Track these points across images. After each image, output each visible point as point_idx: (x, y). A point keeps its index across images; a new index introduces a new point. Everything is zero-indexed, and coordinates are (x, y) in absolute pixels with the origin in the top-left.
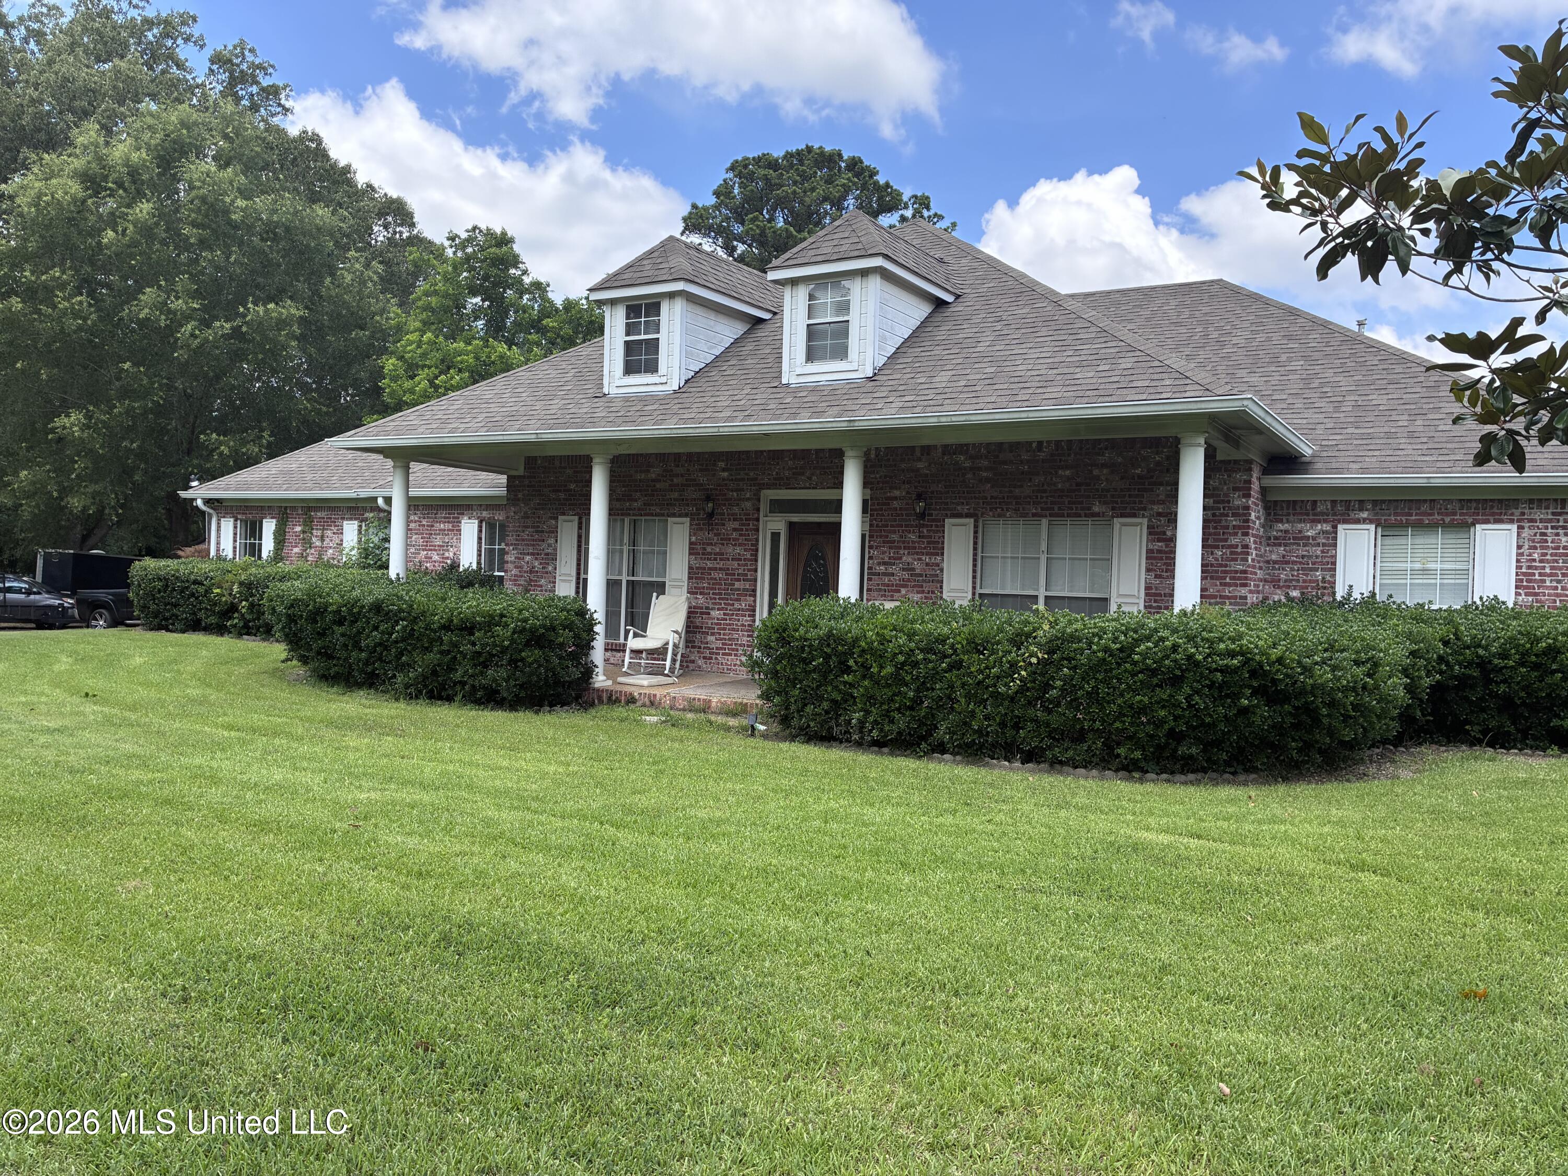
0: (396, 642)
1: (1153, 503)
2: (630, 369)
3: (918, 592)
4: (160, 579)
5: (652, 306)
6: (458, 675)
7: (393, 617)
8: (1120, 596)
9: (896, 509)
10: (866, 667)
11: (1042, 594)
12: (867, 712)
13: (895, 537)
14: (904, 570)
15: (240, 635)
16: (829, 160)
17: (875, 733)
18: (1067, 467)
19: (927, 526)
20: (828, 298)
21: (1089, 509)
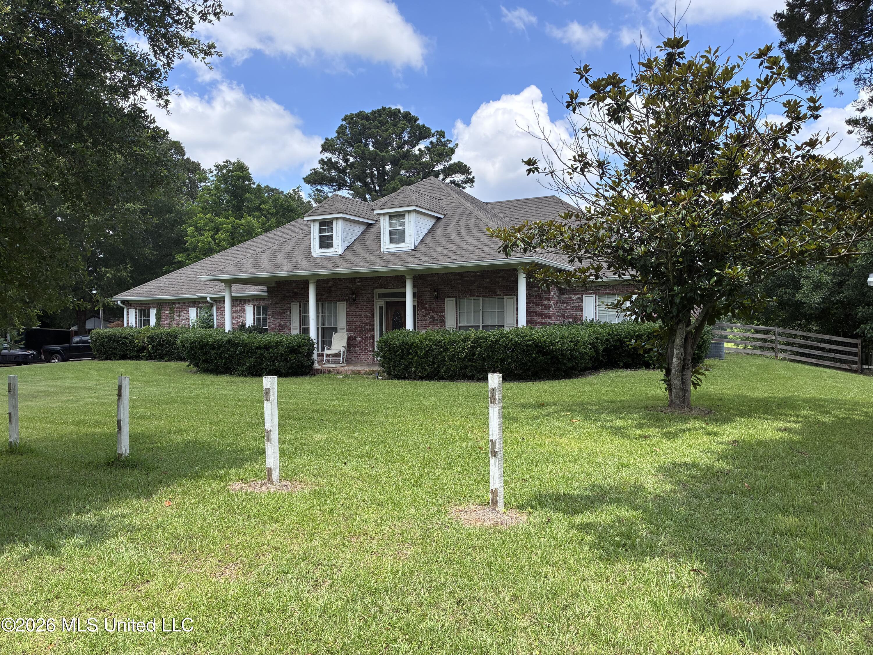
0: (238, 355)
2: (322, 246)
3: (436, 327)
4: (106, 337)
5: (330, 222)
6: (263, 366)
7: (236, 346)
8: (507, 324)
9: (427, 295)
10: (416, 352)
11: (481, 325)
12: (417, 368)
13: (427, 306)
14: (431, 318)
17: (420, 374)
18: (487, 278)
19: (439, 301)
20: (397, 221)
21: (496, 293)
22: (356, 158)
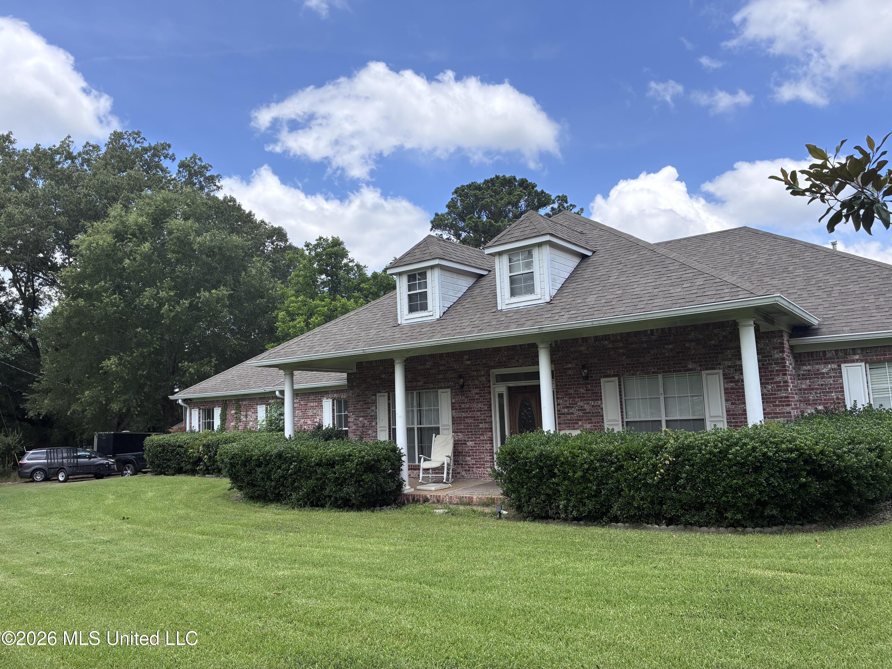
0: (291, 475)
1: (724, 360)
2: (412, 309)
3: (589, 423)
4: (160, 446)
5: (423, 273)
6: (327, 492)
7: (290, 461)
8: (711, 417)
9: (570, 375)
10: (564, 472)
11: (663, 419)
12: (569, 501)
13: (572, 391)
14: (579, 410)
15: (204, 475)
16: (509, 182)
17: (575, 513)
18: (670, 343)
19: (590, 384)
20: (520, 260)
21: (686, 366)
22: (468, 233)
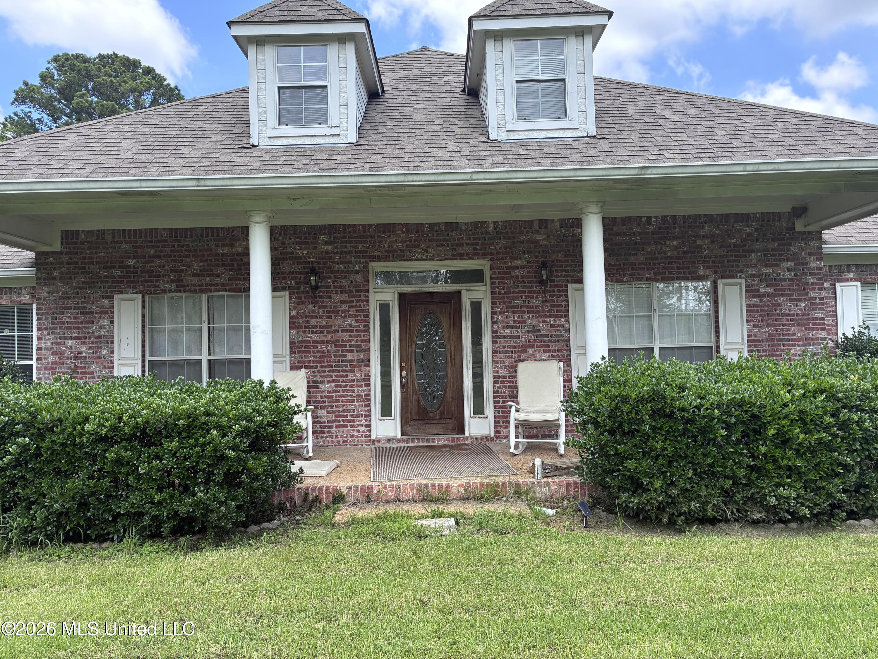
1: (747, 266)
2: (287, 118)
3: (544, 352)
5: (315, 50)
8: (727, 343)
9: (517, 277)
11: (657, 346)
13: (519, 303)
14: (529, 332)
19: (549, 291)
21: (695, 272)
